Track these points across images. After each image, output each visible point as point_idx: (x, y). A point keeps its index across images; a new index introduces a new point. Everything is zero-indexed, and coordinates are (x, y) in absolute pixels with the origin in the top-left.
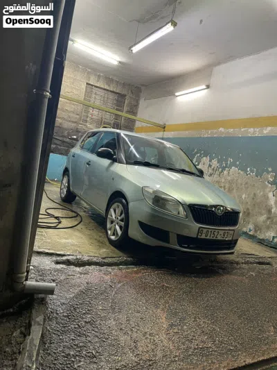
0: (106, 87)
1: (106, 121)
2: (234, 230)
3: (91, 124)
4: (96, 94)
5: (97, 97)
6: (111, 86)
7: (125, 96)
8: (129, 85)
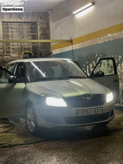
0: (19, 20)
1: (25, 47)
2: (102, 107)
3: (13, 53)
4: (11, 28)
5: (13, 30)
6: (23, 18)
7: (37, 22)
8: (37, 13)
